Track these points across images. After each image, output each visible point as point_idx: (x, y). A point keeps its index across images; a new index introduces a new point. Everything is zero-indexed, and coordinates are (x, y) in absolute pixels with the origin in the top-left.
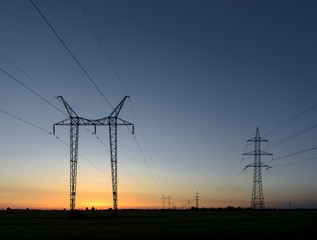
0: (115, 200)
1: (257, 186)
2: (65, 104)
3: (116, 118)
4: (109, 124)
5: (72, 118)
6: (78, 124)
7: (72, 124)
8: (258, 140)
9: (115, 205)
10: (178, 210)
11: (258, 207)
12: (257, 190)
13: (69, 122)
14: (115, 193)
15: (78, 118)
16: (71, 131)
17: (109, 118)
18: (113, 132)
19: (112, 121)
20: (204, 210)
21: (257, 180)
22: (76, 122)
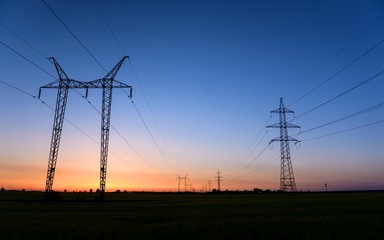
0: (103, 178)
1: (286, 163)
2: (56, 65)
3: (112, 79)
4: (104, 87)
5: (61, 80)
6: (68, 87)
7: (60, 87)
8: (282, 111)
9: (103, 185)
10: (197, 193)
11: (289, 189)
12: (286, 168)
13: (57, 85)
14: (103, 169)
15: (68, 80)
16: (59, 94)
17: (104, 80)
18: (107, 95)
19: (107, 84)
20: (227, 192)
21: (285, 156)
22: (65, 85)
